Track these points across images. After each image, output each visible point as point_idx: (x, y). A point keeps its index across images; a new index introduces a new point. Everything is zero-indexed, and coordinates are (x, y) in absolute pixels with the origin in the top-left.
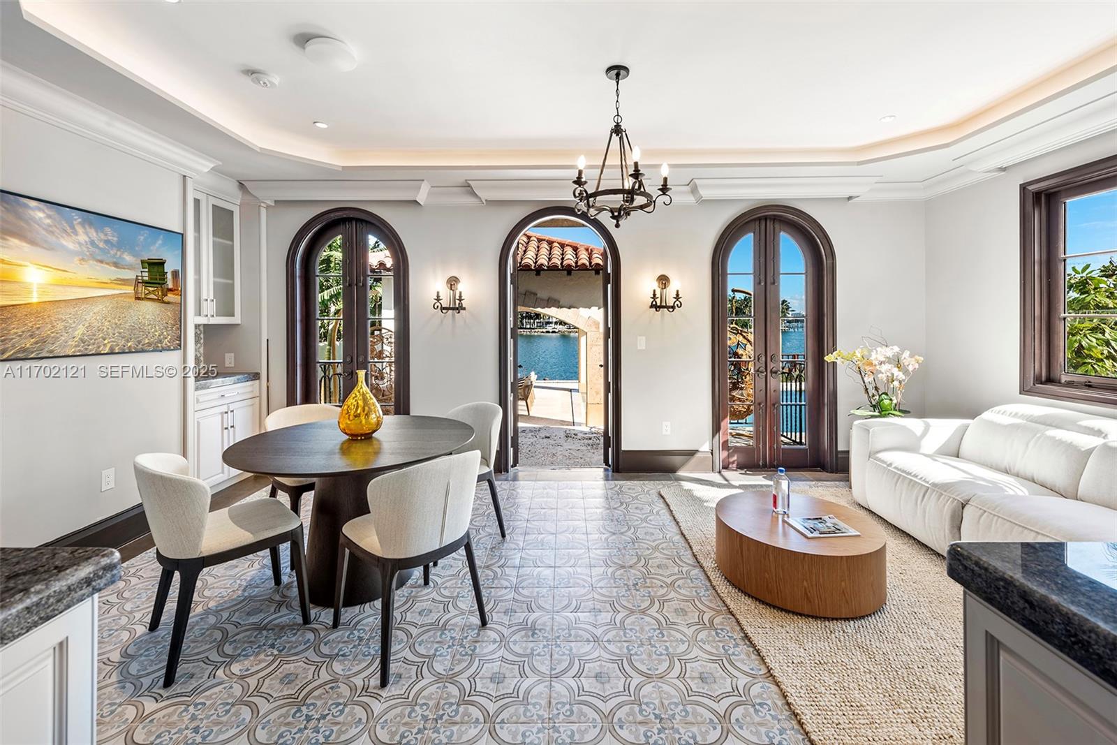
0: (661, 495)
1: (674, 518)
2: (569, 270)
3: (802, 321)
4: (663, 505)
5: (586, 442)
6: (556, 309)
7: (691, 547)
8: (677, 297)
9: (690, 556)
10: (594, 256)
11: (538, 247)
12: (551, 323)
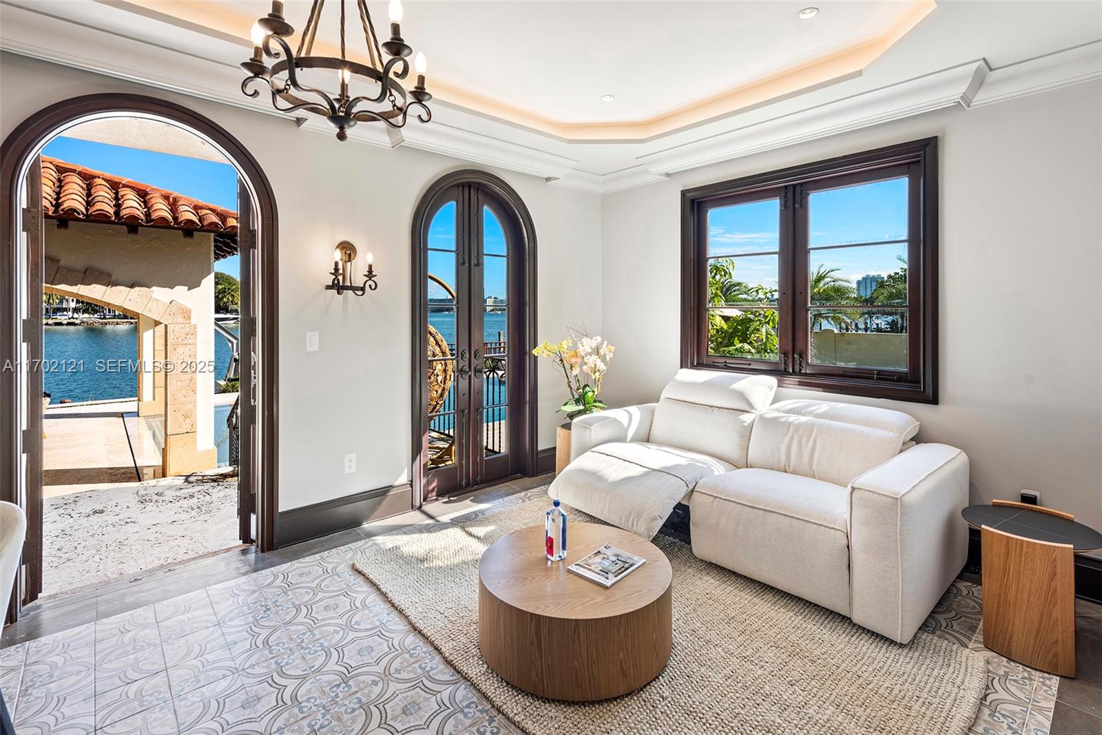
0: (357, 570)
1: (393, 605)
2: (132, 225)
3: (504, 310)
4: (365, 588)
5: (185, 503)
6: (104, 288)
7: (437, 649)
8: (370, 274)
9: (442, 666)
10: (182, 208)
11: (60, 180)
12: (65, 310)
